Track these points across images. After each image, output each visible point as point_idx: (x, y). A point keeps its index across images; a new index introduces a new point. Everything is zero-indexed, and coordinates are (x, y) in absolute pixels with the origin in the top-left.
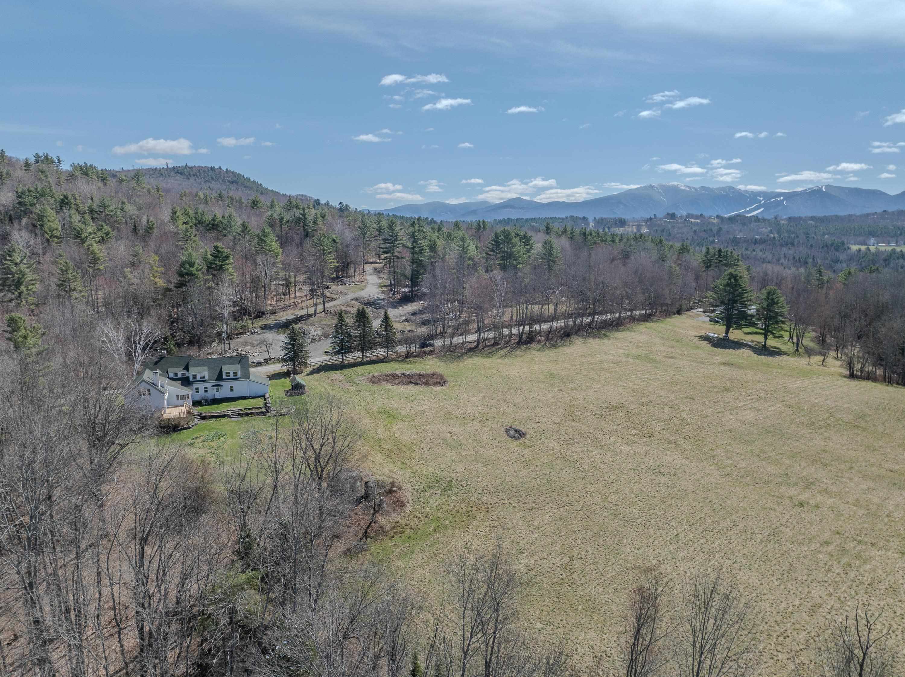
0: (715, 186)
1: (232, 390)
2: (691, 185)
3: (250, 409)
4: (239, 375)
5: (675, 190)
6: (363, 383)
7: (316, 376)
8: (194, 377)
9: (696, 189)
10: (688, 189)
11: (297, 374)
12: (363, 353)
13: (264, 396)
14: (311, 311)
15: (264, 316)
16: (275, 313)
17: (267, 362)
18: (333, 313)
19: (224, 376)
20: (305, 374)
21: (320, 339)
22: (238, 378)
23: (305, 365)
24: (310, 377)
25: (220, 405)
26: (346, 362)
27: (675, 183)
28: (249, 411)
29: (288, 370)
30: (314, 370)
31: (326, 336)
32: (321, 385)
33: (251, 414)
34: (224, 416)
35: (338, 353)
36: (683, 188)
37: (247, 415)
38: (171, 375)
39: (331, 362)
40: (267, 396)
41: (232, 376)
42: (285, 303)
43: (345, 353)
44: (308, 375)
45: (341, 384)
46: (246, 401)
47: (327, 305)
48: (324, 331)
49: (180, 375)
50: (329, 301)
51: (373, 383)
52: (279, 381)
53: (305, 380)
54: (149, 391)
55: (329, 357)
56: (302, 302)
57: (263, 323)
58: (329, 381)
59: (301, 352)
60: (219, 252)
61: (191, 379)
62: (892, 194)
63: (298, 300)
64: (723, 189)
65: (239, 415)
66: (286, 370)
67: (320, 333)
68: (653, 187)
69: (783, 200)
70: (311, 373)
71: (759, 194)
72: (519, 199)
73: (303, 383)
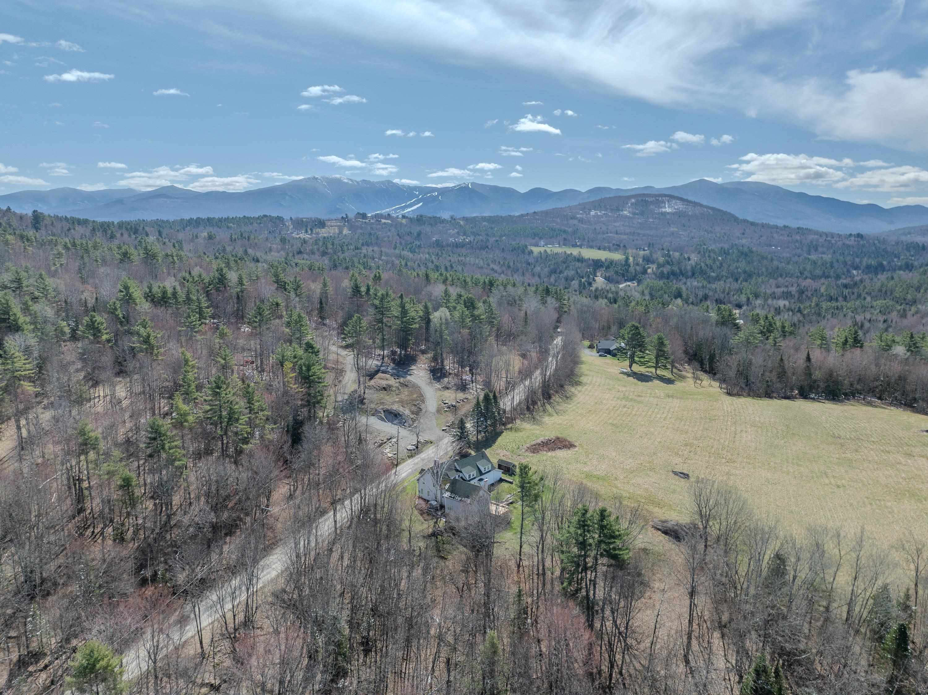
0: (376, 180)
2: (353, 178)
5: (339, 182)
9: (358, 182)
10: (350, 182)
17: (417, 447)
27: (338, 176)
36: (346, 181)
62: (522, 191)
64: (383, 183)
68: (317, 179)
69: (438, 196)
71: (415, 188)
72: (172, 187)
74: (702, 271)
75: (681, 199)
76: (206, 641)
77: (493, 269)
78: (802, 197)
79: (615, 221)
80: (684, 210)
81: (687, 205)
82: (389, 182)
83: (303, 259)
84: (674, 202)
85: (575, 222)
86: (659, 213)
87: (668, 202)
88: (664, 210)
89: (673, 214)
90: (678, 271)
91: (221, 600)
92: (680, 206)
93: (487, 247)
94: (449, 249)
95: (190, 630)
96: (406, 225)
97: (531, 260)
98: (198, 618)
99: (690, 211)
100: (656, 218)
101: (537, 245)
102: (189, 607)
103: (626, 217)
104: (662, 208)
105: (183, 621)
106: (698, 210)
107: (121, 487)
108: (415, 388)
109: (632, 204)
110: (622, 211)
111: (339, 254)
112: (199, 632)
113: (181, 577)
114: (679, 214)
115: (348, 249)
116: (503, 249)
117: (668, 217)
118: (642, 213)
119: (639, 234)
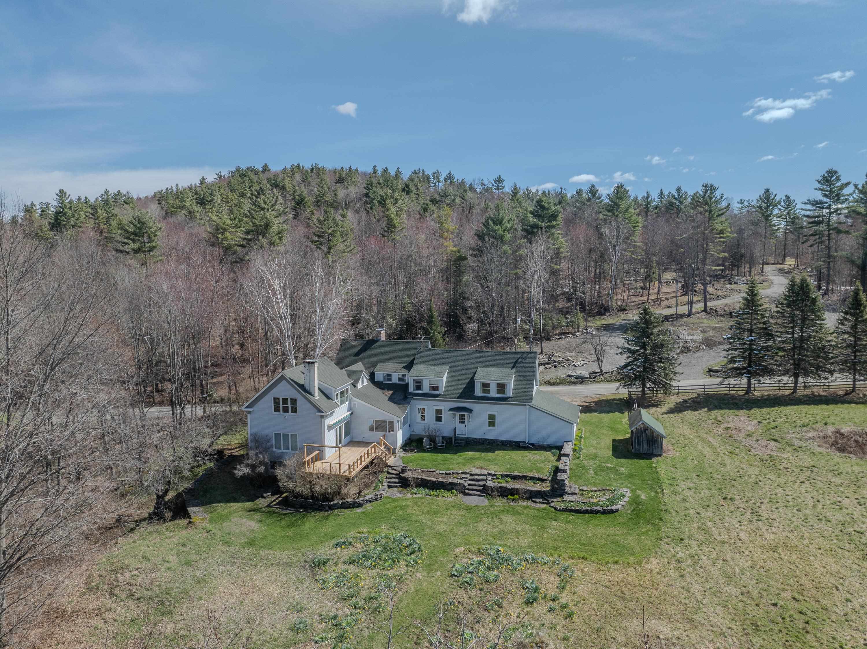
1: (492, 424)
3: (514, 478)
4: (510, 391)
6: (814, 446)
7: (688, 414)
8: (418, 384)
11: (648, 407)
12: (796, 376)
13: (560, 448)
14: (683, 309)
15: (608, 314)
16: (624, 310)
17: (593, 377)
18: (720, 312)
19: (478, 391)
20: (665, 408)
21: (698, 349)
22: (506, 399)
23: (666, 389)
24: (676, 417)
25: (455, 456)
26: (757, 394)
28: (511, 485)
29: (630, 398)
30: (685, 401)
31: (709, 343)
32: (703, 440)
33: (513, 492)
34: (449, 487)
35: (738, 372)
37: (504, 493)
38: (380, 377)
39: (723, 390)
40: (568, 449)
41: (493, 392)
42: (642, 299)
43: (757, 374)
44: (671, 411)
45: (751, 441)
46: (516, 455)
47: (709, 304)
48: (706, 335)
49: (395, 380)
50: (710, 300)
51: (842, 450)
52: (606, 417)
53: (663, 423)
54: (294, 401)
55: (719, 380)
56: (668, 299)
57: (603, 322)
58: (721, 430)
59: (660, 360)
60: (543, 208)
61: (411, 389)
63: (663, 296)
65: (485, 491)
66: (626, 396)
67: (698, 337)
70: (679, 409)
73: (658, 427)
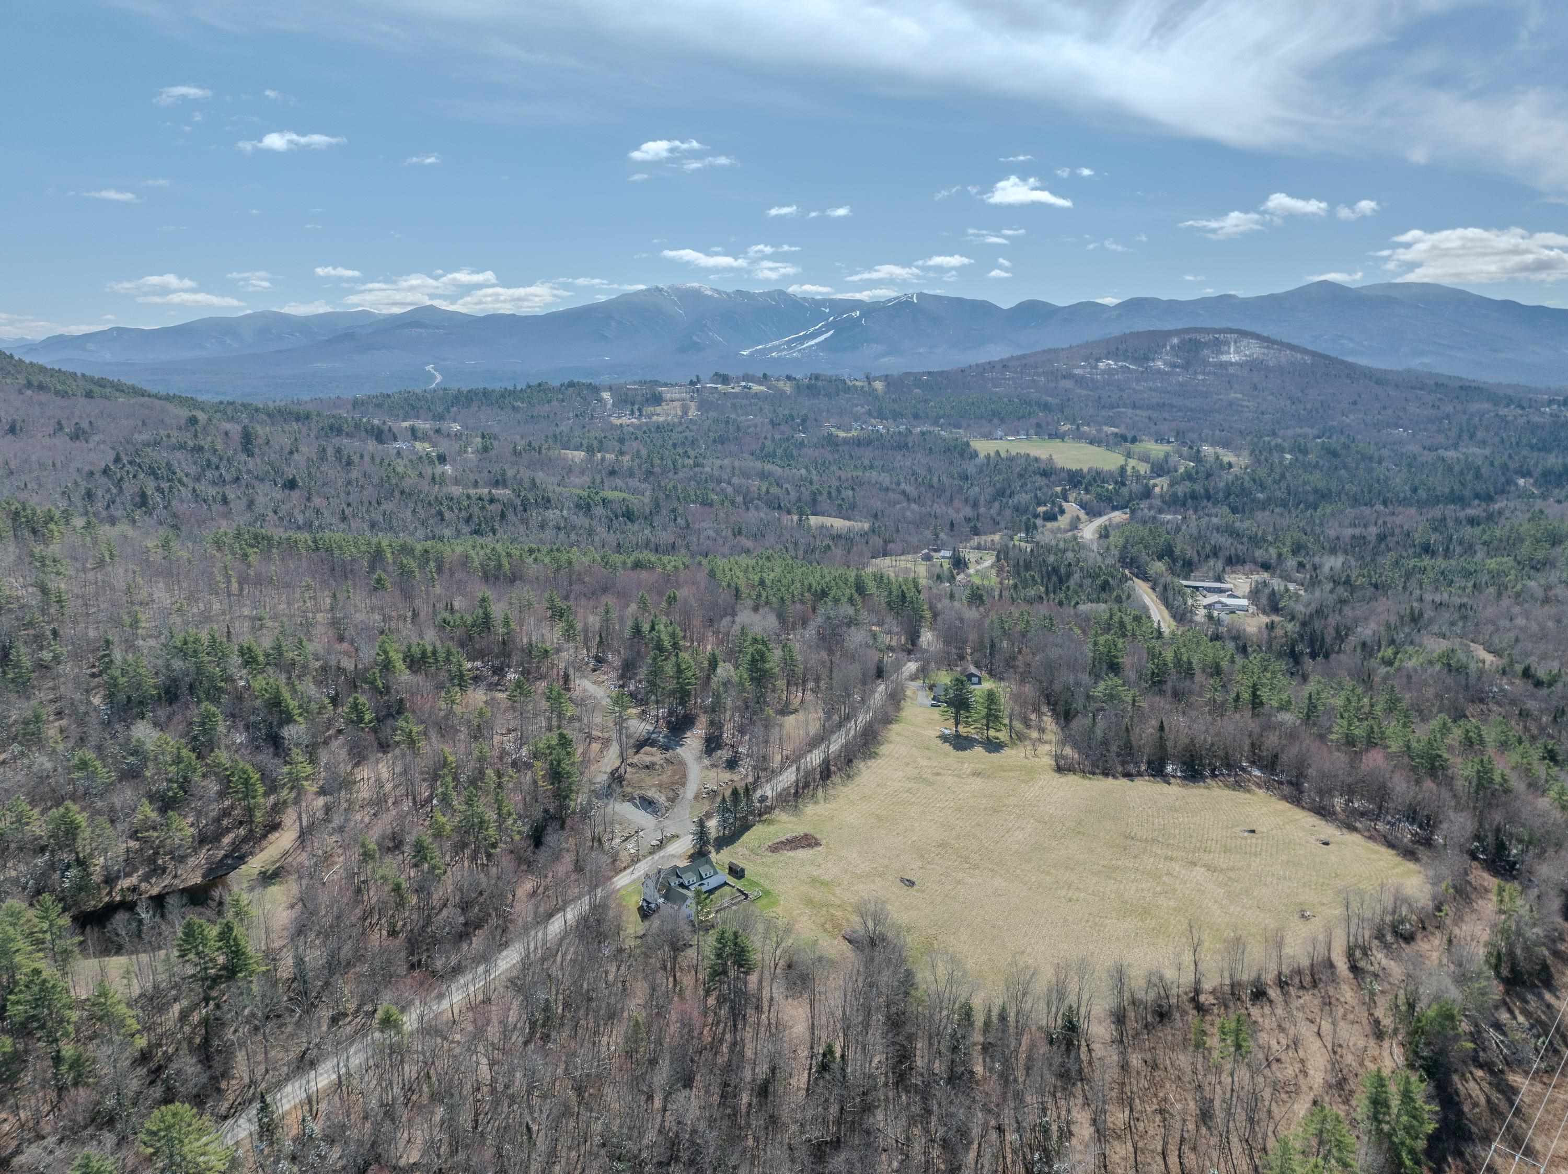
0: (758, 290)
2: (721, 288)
5: (696, 294)
9: (728, 294)
10: (716, 295)
27: (696, 285)
36: (709, 293)
62: (1005, 306)
64: (770, 294)
68: (661, 290)
69: (860, 318)
74: (1243, 489)
75: (1258, 337)
76: (456, 1011)
77: (904, 493)
78: (1508, 306)
79: (1138, 380)
80: (1261, 357)
81: (1268, 347)
82: (782, 293)
83: (616, 489)
84: (1245, 342)
85: (1069, 384)
86: (1215, 365)
87: (1235, 342)
88: (1224, 358)
89: (1240, 365)
90: (1202, 491)
91: (466, 984)
92: (1252, 350)
93: (906, 445)
94: (846, 448)
95: (445, 1004)
96: (789, 397)
97: (971, 470)
98: (450, 994)
99: (1272, 357)
100: (1209, 374)
101: (988, 436)
102: (445, 987)
103: (1159, 371)
104: (1222, 353)
105: (440, 997)
106: (1286, 356)
107: (394, 890)
108: (682, 763)
109: (1172, 347)
110: (1153, 360)
111: (671, 475)
112: (451, 1006)
113: (439, 963)
114: (1252, 365)
115: (684, 467)
116: (931, 449)
117: (1231, 370)
118: (1186, 366)
119: (1172, 406)
